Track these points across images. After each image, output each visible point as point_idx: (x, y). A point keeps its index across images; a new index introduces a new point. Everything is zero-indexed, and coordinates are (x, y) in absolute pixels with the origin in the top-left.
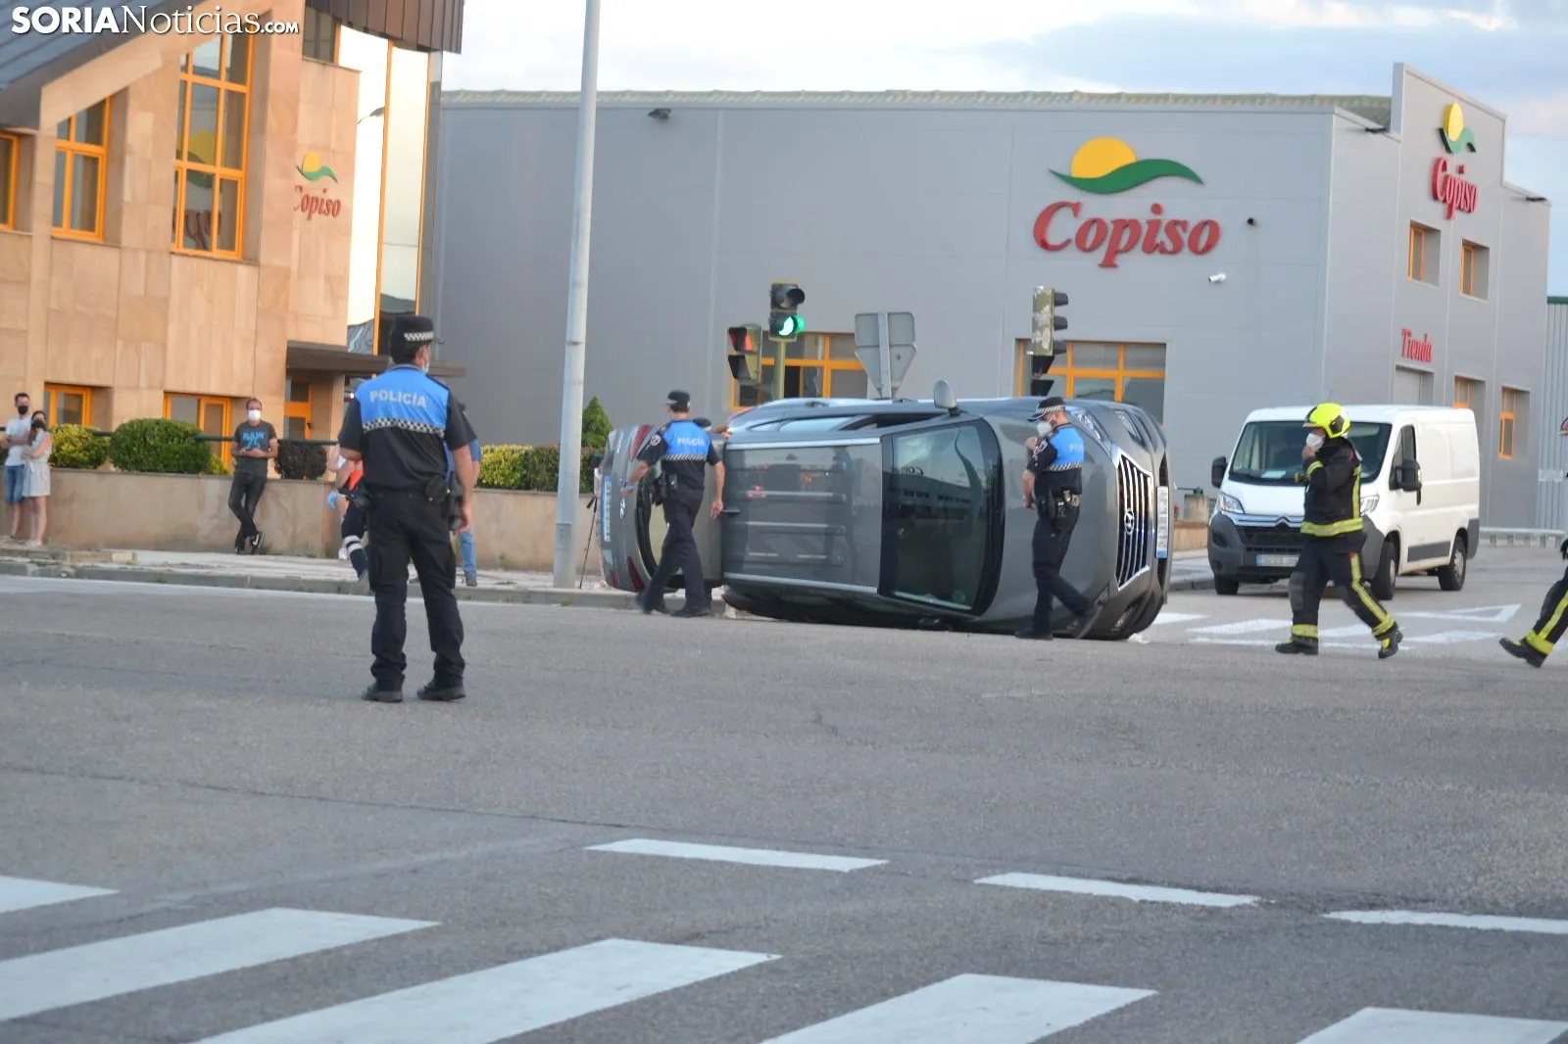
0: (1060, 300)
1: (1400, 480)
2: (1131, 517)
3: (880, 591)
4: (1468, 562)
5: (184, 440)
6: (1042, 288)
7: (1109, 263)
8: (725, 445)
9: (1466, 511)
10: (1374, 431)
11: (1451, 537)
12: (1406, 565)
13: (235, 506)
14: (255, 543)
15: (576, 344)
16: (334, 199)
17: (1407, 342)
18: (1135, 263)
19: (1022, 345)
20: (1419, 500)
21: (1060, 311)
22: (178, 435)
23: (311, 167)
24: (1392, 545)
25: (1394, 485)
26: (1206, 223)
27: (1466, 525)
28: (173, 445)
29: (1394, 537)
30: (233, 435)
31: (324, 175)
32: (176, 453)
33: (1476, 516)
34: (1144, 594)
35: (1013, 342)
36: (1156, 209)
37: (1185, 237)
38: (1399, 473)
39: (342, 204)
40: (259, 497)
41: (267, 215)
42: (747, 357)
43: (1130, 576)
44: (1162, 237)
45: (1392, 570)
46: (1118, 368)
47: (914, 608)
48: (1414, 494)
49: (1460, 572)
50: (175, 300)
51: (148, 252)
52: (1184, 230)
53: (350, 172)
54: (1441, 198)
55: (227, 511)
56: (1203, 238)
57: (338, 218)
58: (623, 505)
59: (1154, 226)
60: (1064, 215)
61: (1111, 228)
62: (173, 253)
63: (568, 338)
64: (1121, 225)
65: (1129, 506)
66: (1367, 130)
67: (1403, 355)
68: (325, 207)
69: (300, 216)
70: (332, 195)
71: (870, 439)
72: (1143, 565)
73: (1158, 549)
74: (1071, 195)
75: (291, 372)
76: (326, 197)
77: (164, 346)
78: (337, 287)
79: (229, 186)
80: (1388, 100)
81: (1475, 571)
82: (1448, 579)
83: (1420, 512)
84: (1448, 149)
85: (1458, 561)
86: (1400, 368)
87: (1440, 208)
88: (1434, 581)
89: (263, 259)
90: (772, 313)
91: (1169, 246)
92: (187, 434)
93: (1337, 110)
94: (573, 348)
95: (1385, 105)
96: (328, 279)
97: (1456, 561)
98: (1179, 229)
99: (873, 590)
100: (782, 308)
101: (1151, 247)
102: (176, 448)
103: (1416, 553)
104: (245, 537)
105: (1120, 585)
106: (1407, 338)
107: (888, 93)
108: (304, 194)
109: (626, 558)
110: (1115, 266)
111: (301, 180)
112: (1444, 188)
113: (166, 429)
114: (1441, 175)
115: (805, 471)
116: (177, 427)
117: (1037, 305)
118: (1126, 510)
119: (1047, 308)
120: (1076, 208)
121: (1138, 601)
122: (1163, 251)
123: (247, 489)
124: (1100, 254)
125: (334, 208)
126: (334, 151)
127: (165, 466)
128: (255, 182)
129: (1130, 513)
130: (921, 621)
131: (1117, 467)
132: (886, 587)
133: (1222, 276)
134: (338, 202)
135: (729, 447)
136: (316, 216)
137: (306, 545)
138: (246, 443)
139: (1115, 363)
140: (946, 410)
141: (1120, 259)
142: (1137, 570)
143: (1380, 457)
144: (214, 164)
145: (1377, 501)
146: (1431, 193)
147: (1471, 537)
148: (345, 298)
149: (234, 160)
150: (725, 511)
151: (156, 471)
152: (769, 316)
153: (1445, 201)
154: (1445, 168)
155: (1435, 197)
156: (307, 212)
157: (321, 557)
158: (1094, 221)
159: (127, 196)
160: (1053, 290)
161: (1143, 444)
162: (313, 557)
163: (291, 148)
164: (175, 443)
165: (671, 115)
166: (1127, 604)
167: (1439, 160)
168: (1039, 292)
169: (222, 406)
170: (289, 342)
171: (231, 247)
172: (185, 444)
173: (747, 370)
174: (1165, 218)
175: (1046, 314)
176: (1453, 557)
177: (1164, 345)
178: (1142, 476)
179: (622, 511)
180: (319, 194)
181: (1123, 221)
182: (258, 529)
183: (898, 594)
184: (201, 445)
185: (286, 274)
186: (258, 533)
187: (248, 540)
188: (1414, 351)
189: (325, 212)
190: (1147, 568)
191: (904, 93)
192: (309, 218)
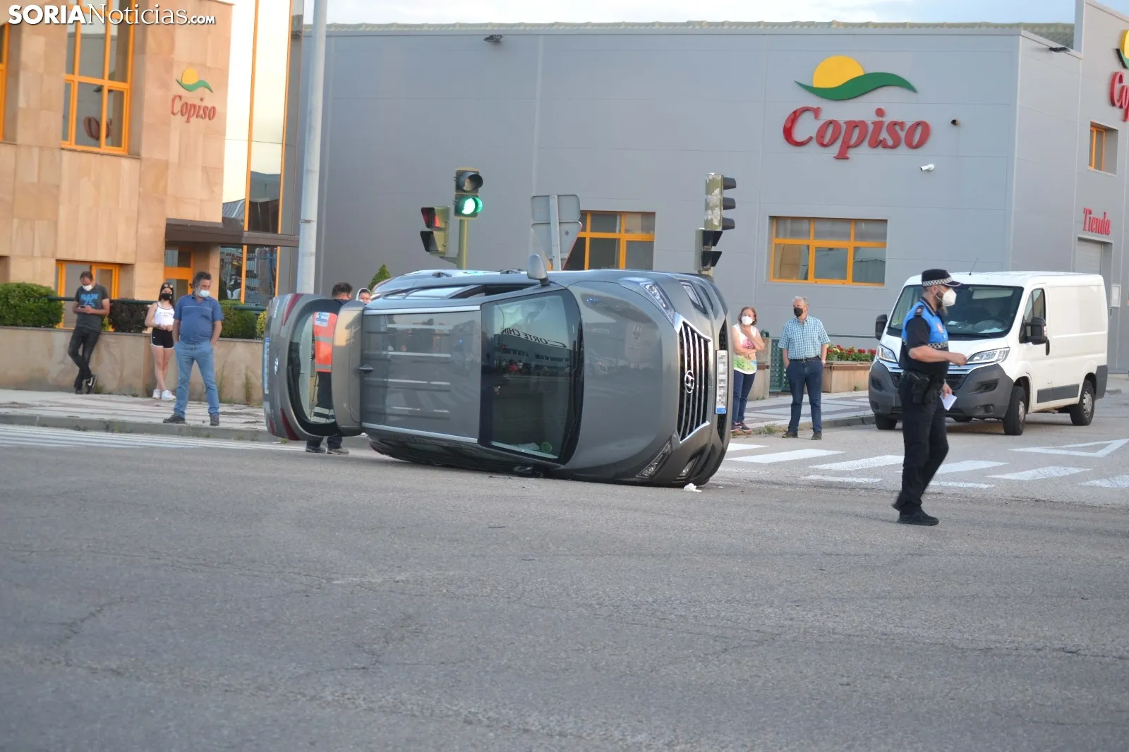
0: (729, 184)
1: (1029, 334)
2: (691, 378)
3: (480, 441)
4: (1096, 402)
5: (39, 299)
6: (713, 174)
7: (842, 156)
8: (363, 311)
9: (1096, 359)
10: (1009, 294)
11: (1080, 381)
12: (1034, 405)
13: (73, 353)
14: (90, 384)
15: (308, 222)
16: (210, 106)
17: (1088, 219)
18: (862, 155)
19: (775, 221)
20: (1048, 351)
21: (729, 194)
22: (33, 296)
23: (190, 79)
24: (1021, 389)
25: (1024, 339)
26: (918, 124)
27: (1094, 371)
28: (30, 304)
29: (1023, 382)
30: (73, 295)
31: (202, 86)
32: (31, 311)
33: (1104, 363)
34: (706, 445)
35: (767, 218)
36: (880, 112)
37: (902, 134)
38: (1029, 329)
39: (218, 110)
40: (94, 346)
41: (147, 118)
42: (436, 233)
43: (691, 431)
44: (884, 135)
45: (1021, 410)
46: (850, 240)
47: (507, 456)
48: (1044, 345)
49: (1089, 410)
50: (65, 186)
51: (41, 148)
52: (902, 129)
53: (224, 85)
54: (1118, 104)
55: (69, 360)
56: (917, 135)
57: (213, 121)
58: (277, 363)
59: (878, 125)
60: (808, 117)
61: (844, 128)
62: (63, 149)
63: (302, 218)
64: (853, 125)
65: (689, 368)
66: (1052, 49)
67: (1084, 229)
68: (201, 112)
69: (178, 120)
70: (208, 103)
71: (472, 306)
72: (704, 421)
73: (718, 407)
74: (813, 101)
75: (169, 244)
76: (203, 104)
77: (56, 224)
78: (213, 174)
79: (118, 96)
80: (1071, 27)
81: (1102, 409)
82: (1078, 416)
83: (1049, 361)
84: (1124, 66)
85: (1087, 400)
86: (1080, 239)
87: (1118, 113)
88: (1066, 417)
89: (144, 154)
90: (456, 195)
91: (890, 143)
92: (41, 295)
93: (1023, 32)
94: (306, 225)
95: (1068, 31)
96: (205, 169)
97: (1084, 401)
98: (897, 128)
99: (475, 440)
100: (465, 191)
101: (877, 143)
102: (32, 306)
103: (1044, 395)
104: (83, 379)
105: (682, 439)
106: (1088, 216)
107: (689, 23)
108: (183, 102)
109: (279, 409)
110: (847, 158)
111: (182, 92)
112: (1121, 96)
113: (24, 292)
114: (1118, 86)
115: (437, 335)
116: (33, 290)
117: (709, 189)
118: (687, 372)
119: (717, 191)
120: (817, 112)
121: (701, 452)
122: (886, 146)
123: (84, 342)
124: (836, 148)
125: (210, 113)
126: (209, 68)
127: (24, 321)
128: (137, 92)
129: (690, 374)
130: (516, 469)
131: (678, 332)
132: (485, 437)
133: (931, 166)
134: (214, 108)
135: (368, 312)
136: (194, 119)
137: (130, 386)
138: (83, 302)
139: (847, 236)
140: (539, 281)
141: (852, 153)
142: (698, 425)
143: (1012, 315)
144: (103, 78)
145: (1008, 352)
146: (1110, 102)
147: (1099, 380)
148: (221, 184)
149: (120, 73)
150: (361, 368)
151: (16, 325)
152: (453, 198)
153: (1121, 107)
154: (1121, 80)
155: (1113, 104)
156: (186, 116)
157: (143, 396)
158: (831, 122)
159: (22, 103)
160: (722, 176)
161: (705, 312)
162: (135, 396)
163: (169, 65)
164: (31, 302)
165: (502, 40)
166: (689, 454)
167: (1116, 74)
168: (710, 177)
169: (111, 270)
170: (168, 219)
171: (119, 144)
172: (40, 304)
173: (435, 244)
174: (887, 119)
175: (717, 196)
176: (1082, 398)
177: (885, 221)
178: (702, 340)
179: (276, 367)
180: (198, 102)
181: (854, 122)
182: (92, 373)
183: (495, 444)
184: (53, 304)
185: (166, 165)
186: (92, 376)
187: (85, 382)
188: (1094, 226)
189: (202, 117)
190: (707, 423)
191: (700, 23)
192: (188, 121)
